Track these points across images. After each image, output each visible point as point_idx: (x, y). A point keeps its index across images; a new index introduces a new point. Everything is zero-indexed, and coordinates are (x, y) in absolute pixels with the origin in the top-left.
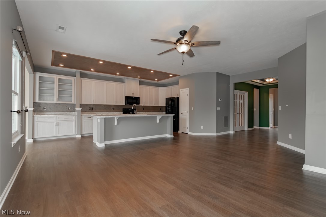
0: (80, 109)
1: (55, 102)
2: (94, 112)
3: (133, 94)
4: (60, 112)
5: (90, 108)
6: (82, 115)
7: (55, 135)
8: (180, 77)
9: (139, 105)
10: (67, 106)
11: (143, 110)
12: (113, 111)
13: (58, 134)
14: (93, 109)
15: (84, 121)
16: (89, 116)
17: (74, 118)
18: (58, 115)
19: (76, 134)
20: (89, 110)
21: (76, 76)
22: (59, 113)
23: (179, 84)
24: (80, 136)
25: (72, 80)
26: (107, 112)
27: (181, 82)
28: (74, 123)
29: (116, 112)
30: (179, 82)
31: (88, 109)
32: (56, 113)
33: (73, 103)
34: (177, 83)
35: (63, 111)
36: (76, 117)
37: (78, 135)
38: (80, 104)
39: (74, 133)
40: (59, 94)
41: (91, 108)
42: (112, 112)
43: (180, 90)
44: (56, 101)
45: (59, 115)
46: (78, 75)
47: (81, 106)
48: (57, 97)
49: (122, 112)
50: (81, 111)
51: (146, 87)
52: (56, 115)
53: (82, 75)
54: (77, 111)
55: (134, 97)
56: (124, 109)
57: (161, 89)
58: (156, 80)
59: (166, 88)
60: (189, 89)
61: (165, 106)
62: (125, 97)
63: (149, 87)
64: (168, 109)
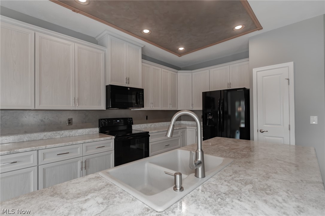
3: (128, 80)
9: (142, 109)
11: (147, 118)
12: (71, 126)
29: (80, 131)
42: (66, 133)
43: (255, 70)
49: (97, 130)
51: (155, 67)
55: (130, 88)
56: (102, 119)
57: (181, 75)
58: (181, 49)
59: (192, 72)
60: (294, 63)
61: (202, 109)
62: (107, 86)
63: (161, 69)
64: (210, 117)
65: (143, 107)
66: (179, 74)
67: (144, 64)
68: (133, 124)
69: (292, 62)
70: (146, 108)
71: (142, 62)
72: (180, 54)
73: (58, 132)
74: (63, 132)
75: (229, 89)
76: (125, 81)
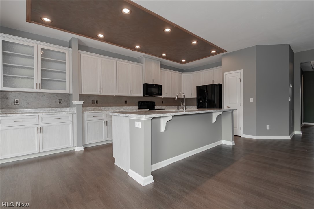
0: (81, 103)
1: (35, 90)
2: (100, 108)
3: (154, 80)
4: (44, 108)
5: (93, 101)
6: (84, 112)
7: (36, 150)
8: (223, 55)
9: (161, 96)
10: (56, 98)
11: (163, 103)
12: (126, 105)
13: (43, 148)
14: (98, 102)
15: (88, 123)
16: (96, 114)
17: (70, 118)
18: (41, 114)
19: (75, 145)
20: (93, 103)
21: (72, 47)
22: (43, 110)
23: (221, 66)
24: (81, 149)
25: (65, 53)
26: (117, 107)
27: (225, 62)
28: (70, 126)
29: (130, 107)
30: (221, 62)
31: (91, 103)
32: (38, 110)
33: (67, 92)
34: (218, 64)
35: (50, 107)
36: (75, 116)
37: (78, 147)
38: (79, 94)
39: (71, 144)
40: (42, 76)
41: (95, 101)
42: (125, 107)
43: (225, 74)
44: (37, 88)
45: (44, 114)
46: (75, 45)
47: (82, 97)
48: (40, 82)
49: (138, 107)
50: (83, 106)
51: (168, 72)
52: (37, 114)
53: (82, 47)
54: (75, 106)
55: (155, 85)
56: (140, 102)
57: (184, 75)
58: (184, 61)
59: (191, 74)
60: (243, 70)
61: (196, 97)
62: (143, 84)
63: (171, 72)
64: (201, 101)
65: (162, 95)
66: (183, 75)
67: (162, 71)
68: (155, 105)
69: (242, 70)
70: (163, 96)
71: (161, 69)
72: (183, 63)
73: (122, 107)
74: (124, 107)
75: (213, 84)
76: (152, 81)
